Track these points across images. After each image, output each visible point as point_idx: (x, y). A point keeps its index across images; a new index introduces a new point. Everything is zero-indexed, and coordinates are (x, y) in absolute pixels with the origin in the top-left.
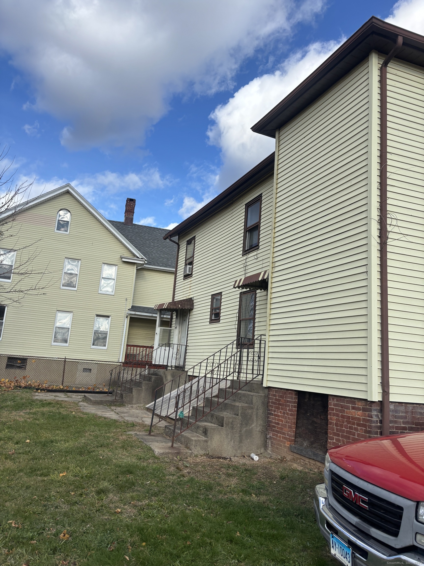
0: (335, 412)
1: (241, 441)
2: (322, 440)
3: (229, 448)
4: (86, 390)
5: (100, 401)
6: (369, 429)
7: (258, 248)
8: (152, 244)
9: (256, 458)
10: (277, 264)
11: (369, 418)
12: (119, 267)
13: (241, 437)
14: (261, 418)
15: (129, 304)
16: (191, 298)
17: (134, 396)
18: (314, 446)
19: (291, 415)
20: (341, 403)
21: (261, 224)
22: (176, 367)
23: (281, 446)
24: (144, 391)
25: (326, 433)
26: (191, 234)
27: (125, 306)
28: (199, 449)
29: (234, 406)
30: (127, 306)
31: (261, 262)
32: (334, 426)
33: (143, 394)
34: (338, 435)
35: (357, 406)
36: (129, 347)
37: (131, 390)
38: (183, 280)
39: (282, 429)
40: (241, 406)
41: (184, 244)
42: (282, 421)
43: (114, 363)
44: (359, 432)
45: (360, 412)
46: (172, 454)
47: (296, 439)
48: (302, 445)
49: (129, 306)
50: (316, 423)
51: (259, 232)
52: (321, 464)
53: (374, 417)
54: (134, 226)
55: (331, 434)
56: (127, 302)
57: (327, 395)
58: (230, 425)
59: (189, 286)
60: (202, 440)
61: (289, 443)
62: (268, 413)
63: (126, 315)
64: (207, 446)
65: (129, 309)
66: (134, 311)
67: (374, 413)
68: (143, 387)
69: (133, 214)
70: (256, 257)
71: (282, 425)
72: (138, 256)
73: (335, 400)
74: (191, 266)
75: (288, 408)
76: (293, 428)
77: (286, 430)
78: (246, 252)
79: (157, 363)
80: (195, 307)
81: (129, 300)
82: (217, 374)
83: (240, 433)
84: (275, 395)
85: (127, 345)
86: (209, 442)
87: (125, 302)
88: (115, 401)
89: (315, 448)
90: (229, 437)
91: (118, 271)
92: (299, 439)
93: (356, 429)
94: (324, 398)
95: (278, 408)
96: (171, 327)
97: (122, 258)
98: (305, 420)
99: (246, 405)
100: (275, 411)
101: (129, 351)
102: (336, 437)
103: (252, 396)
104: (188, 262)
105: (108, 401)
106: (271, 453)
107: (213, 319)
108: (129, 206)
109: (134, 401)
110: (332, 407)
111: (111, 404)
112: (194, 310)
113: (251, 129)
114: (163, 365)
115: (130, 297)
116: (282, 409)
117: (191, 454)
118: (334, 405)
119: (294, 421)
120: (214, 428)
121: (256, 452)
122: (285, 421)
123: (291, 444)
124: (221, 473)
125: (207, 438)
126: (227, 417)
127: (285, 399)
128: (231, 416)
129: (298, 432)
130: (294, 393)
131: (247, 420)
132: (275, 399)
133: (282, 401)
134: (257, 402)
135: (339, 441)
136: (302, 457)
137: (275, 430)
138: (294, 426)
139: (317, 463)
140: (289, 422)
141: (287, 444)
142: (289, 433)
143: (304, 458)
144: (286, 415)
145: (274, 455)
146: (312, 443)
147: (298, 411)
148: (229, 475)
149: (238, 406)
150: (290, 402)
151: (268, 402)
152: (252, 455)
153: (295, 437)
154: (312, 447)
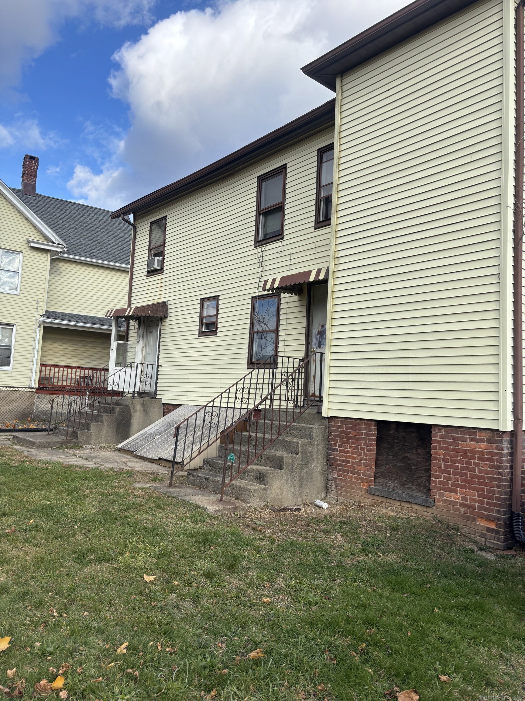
0: (442, 445)
1: (301, 486)
2: (420, 479)
3: (289, 496)
4: (4, 428)
5: (47, 442)
6: (498, 464)
7: (282, 238)
8: (67, 225)
9: (325, 505)
10: (342, 260)
11: (497, 451)
12: (25, 255)
13: (301, 480)
14: (321, 456)
15: (41, 308)
16: (164, 302)
17: (93, 433)
18: (407, 486)
19: (370, 450)
20: (453, 435)
21: (286, 205)
23: (353, 488)
24: (105, 426)
25: (428, 470)
26: (159, 213)
27: (35, 310)
28: (258, 500)
29: (290, 442)
30: (39, 310)
31: (288, 258)
32: (442, 462)
33: (104, 431)
34: (449, 472)
35: (478, 437)
36: (44, 368)
37: (87, 427)
38: (145, 277)
39: (354, 468)
41: (146, 226)
42: (354, 458)
43: (23, 389)
44: (481, 468)
45: (482, 445)
46: (228, 510)
47: (377, 480)
48: (387, 486)
49: (41, 311)
50: (410, 459)
51: (283, 216)
52: (421, 506)
53: (505, 449)
54: (37, 197)
55: (436, 472)
56: (39, 305)
57: (431, 426)
58: (290, 467)
59: (158, 285)
60: (261, 489)
61: (366, 484)
62: (329, 449)
63: (37, 324)
64: (266, 496)
65: (41, 316)
66: (50, 318)
67: (505, 445)
68: (105, 422)
69: (36, 180)
70: (279, 250)
71: (353, 463)
72: (54, 240)
73: (443, 431)
74: (160, 258)
75: (363, 442)
76: (373, 466)
77: (361, 469)
78: (258, 243)
79: (115, 389)
80: (170, 315)
81: (42, 303)
82: (247, 402)
83: (300, 476)
84: (339, 427)
85: (41, 364)
86: (269, 490)
87: (36, 305)
88: (67, 442)
89: (408, 488)
90: (289, 482)
91: (25, 260)
92: (382, 480)
93: (478, 465)
94: (428, 428)
95: (347, 443)
96: (127, 341)
97: (28, 242)
98: (390, 456)
99: (306, 441)
100: (340, 446)
101: (43, 373)
102: (445, 475)
103: (313, 428)
104: (152, 252)
105: (58, 442)
106: (335, 497)
107: (204, 330)
108: (30, 167)
109: (93, 440)
110: (438, 439)
111: (62, 446)
112: (168, 319)
113: (302, 69)
114: (118, 391)
115: (43, 298)
116: (353, 443)
117: (249, 507)
118: (441, 437)
119: (374, 457)
120: (273, 472)
121: (318, 498)
122: (359, 458)
123: (369, 485)
124: (314, 530)
125: (265, 485)
126: (286, 457)
127: (357, 431)
128: (290, 455)
129: (380, 470)
130: (373, 423)
131: (307, 458)
132: (341, 432)
133: (353, 434)
134: (317, 436)
135: (450, 479)
136: (388, 501)
137: (342, 470)
138: (373, 463)
139: (414, 506)
140: (365, 459)
141: (363, 486)
142: (367, 472)
143: (392, 501)
144: (360, 451)
145: (341, 500)
146: (404, 483)
147: (378, 445)
148: (326, 532)
149: (298, 443)
150: (367, 435)
151: (329, 435)
152: (318, 502)
153: (375, 477)
154: (404, 487)
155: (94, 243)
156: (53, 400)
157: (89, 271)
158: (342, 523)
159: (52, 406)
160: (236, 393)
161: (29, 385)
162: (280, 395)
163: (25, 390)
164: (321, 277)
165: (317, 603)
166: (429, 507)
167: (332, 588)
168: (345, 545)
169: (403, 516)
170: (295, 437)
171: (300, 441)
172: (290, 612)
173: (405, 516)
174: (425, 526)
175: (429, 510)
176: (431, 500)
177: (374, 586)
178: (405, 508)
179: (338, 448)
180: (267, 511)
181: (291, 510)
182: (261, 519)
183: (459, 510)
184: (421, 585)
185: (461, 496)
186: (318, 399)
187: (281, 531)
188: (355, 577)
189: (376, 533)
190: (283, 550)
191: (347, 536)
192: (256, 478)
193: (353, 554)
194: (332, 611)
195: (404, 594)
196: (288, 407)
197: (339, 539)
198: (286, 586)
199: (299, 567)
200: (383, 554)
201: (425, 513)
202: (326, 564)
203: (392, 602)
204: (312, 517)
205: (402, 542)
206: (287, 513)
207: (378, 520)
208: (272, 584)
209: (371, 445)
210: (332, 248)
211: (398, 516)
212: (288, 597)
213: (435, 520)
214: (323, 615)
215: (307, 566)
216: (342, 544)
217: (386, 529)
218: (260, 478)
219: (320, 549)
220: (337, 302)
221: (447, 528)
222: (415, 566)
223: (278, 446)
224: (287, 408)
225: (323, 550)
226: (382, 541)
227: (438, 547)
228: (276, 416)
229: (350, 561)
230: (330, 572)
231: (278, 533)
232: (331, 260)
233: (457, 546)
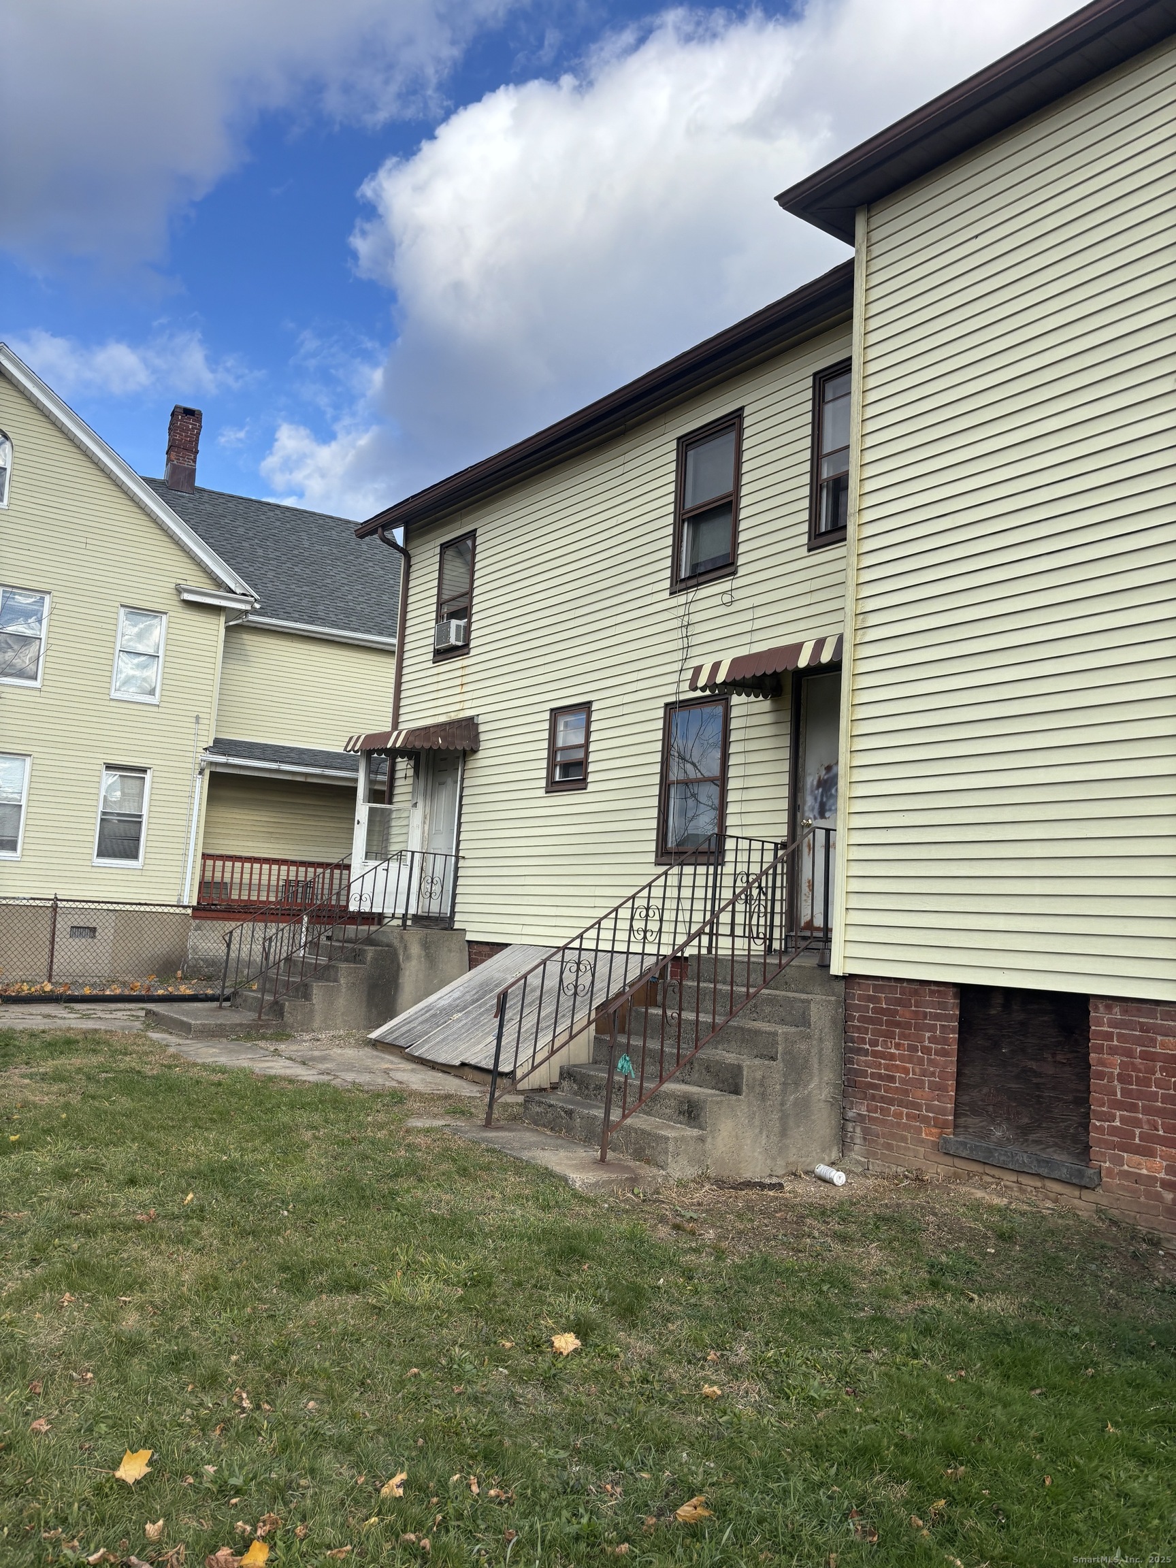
0: (1115, 1043)
1: (783, 1133)
2: (1063, 1121)
3: (756, 1154)
4: (127, 992)
5: (217, 1025)
7: (734, 573)
9: (839, 1178)
10: (873, 619)
12: (172, 619)
13: (784, 1118)
14: (830, 1065)
15: (206, 733)
16: (472, 718)
17: (316, 1007)
18: (1032, 1137)
19: (944, 1053)
20: (1141, 1020)
21: (743, 499)
22: (416, 918)
23: (904, 1139)
24: (344, 990)
25: (1083, 1100)
26: (457, 524)
27: (192, 737)
28: (685, 1163)
29: (757, 1032)
30: (201, 738)
31: (749, 615)
32: (1116, 1082)
33: (341, 1002)
34: (1133, 1108)
36: (210, 862)
37: (304, 992)
38: (430, 664)
39: (906, 1092)
40: (783, 1033)
41: (430, 553)
42: (906, 1071)
43: (166, 910)
46: (619, 1183)
47: (962, 1121)
48: (984, 1135)
49: (205, 739)
50: (1039, 1075)
51: (736, 522)
52: (1067, 1186)
54: (198, 496)
55: (1103, 1105)
56: (201, 726)
57: (1086, 997)
58: (758, 1089)
59: (458, 681)
60: (692, 1138)
61: (934, 1130)
62: (848, 1051)
63: (197, 767)
64: (704, 1153)
65: (205, 749)
66: (225, 755)
68: (342, 981)
69: (195, 458)
70: (727, 598)
71: (902, 1081)
72: (233, 586)
73: (1117, 1010)
74: (462, 623)
75: (928, 1034)
76: (950, 1089)
77: (922, 1096)
78: (679, 584)
79: (366, 908)
80: (483, 745)
81: (206, 722)
82: (657, 941)
83: (781, 1111)
84: (870, 999)
85: (203, 855)
86: (709, 1140)
87: (193, 726)
88: (262, 1026)
90: (757, 1123)
91: (171, 631)
92: (972, 1121)
94: (1080, 1003)
95: (890, 1035)
96: (391, 803)
97: (179, 590)
98: (991, 1066)
99: (793, 1029)
100: (874, 1043)
101: (208, 874)
102: (1125, 1113)
103: (809, 1001)
104: (445, 610)
105: (241, 1025)
106: (863, 1159)
107: (557, 779)
108: (183, 430)
109: (317, 1022)
110: (1105, 1029)
111: (251, 1033)
112: (480, 754)
113: (777, 198)
114: (371, 913)
115: (208, 710)
116: (903, 1036)
117: (666, 1178)
118: (1113, 1024)
119: (952, 1069)
120: (719, 1099)
121: (822, 1161)
122: (917, 1070)
123: (941, 1133)
124: (816, 1234)
125: (701, 1128)
126: (749, 1067)
127: (913, 1008)
128: (757, 1062)
129: (966, 1098)
130: (951, 991)
131: (797, 1070)
132: (875, 1010)
133: (903, 1015)
134: (820, 1018)
135: (1137, 1123)
136: (988, 1170)
137: (877, 1097)
138: (952, 1083)
139: (1049, 1184)
140: (933, 1074)
141: (927, 1135)
142: (936, 1103)
143: (997, 1172)
144: (920, 1054)
145: (876, 1166)
146: (1024, 1131)
147: (961, 1042)
148: (844, 1239)
149: (775, 1034)
150: (937, 1017)
151: (848, 1017)
152: (822, 1169)
153: (956, 1115)
154: (1027, 1140)
155: (318, 590)
156: (231, 932)
157: (307, 652)
158: (880, 1218)
159: (228, 946)
160: (632, 919)
161: (179, 900)
162: (733, 924)
163: (172, 910)
164: (826, 657)
165: (828, 1403)
166: (1087, 1188)
167: (861, 1370)
168: (888, 1269)
169: (1025, 1207)
170: (769, 1022)
171: (781, 1029)
172: (765, 1421)
173: (1028, 1208)
174: (1078, 1233)
175: (1087, 1195)
176: (1092, 1171)
177: (962, 1369)
178: (1029, 1189)
179: (868, 1046)
180: (707, 1187)
181: (762, 1186)
182: (693, 1204)
183: (1159, 1198)
184: (1075, 1369)
185: (1164, 1163)
186: (821, 934)
187: (740, 1233)
188: (915, 1347)
189: (962, 1245)
190: (747, 1276)
191: (893, 1249)
192: (680, 1112)
193: (907, 1293)
194: (864, 1421)
195: (1033, 1388)
196: (752, 953)
197: (874, 1256)
198: (755, 1361)
199: (782, 1318)
200: (980, 1296)
201: (1076, 1202)
202: (847, 1313)
203: (1005, 1406)
204: (811, 1204)
205: (1026, 1269)
206: (753, 1194)
207: (964, 1214)
208: (722, 1355)
209: (945, 1041)
210: (851, 592)
211: (1013, 1206)
212: (761, 1385)
213: (1102, 1220)
214: (845, 1431)
215: (803, 1316)
216: (882, 1268)
217: (985, 1237)
218: (690, 1113)
219: (830, 1277)
220: (862, 713)
221: (1132, 1238)
222: (1057, 1325)
223: (729, 1042)
224: (749, 955)
225: (838, 1280)
226: (975, 1264)
227: (1112, 1283)
228: (724, 973)
229: (903, 1308)
230: (857, 1331)
231: (733, 1238)
232: (848, 619)
233: (1156, 1282)
